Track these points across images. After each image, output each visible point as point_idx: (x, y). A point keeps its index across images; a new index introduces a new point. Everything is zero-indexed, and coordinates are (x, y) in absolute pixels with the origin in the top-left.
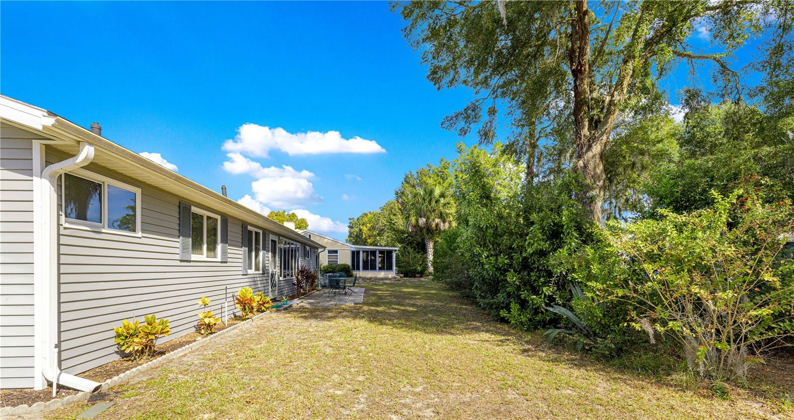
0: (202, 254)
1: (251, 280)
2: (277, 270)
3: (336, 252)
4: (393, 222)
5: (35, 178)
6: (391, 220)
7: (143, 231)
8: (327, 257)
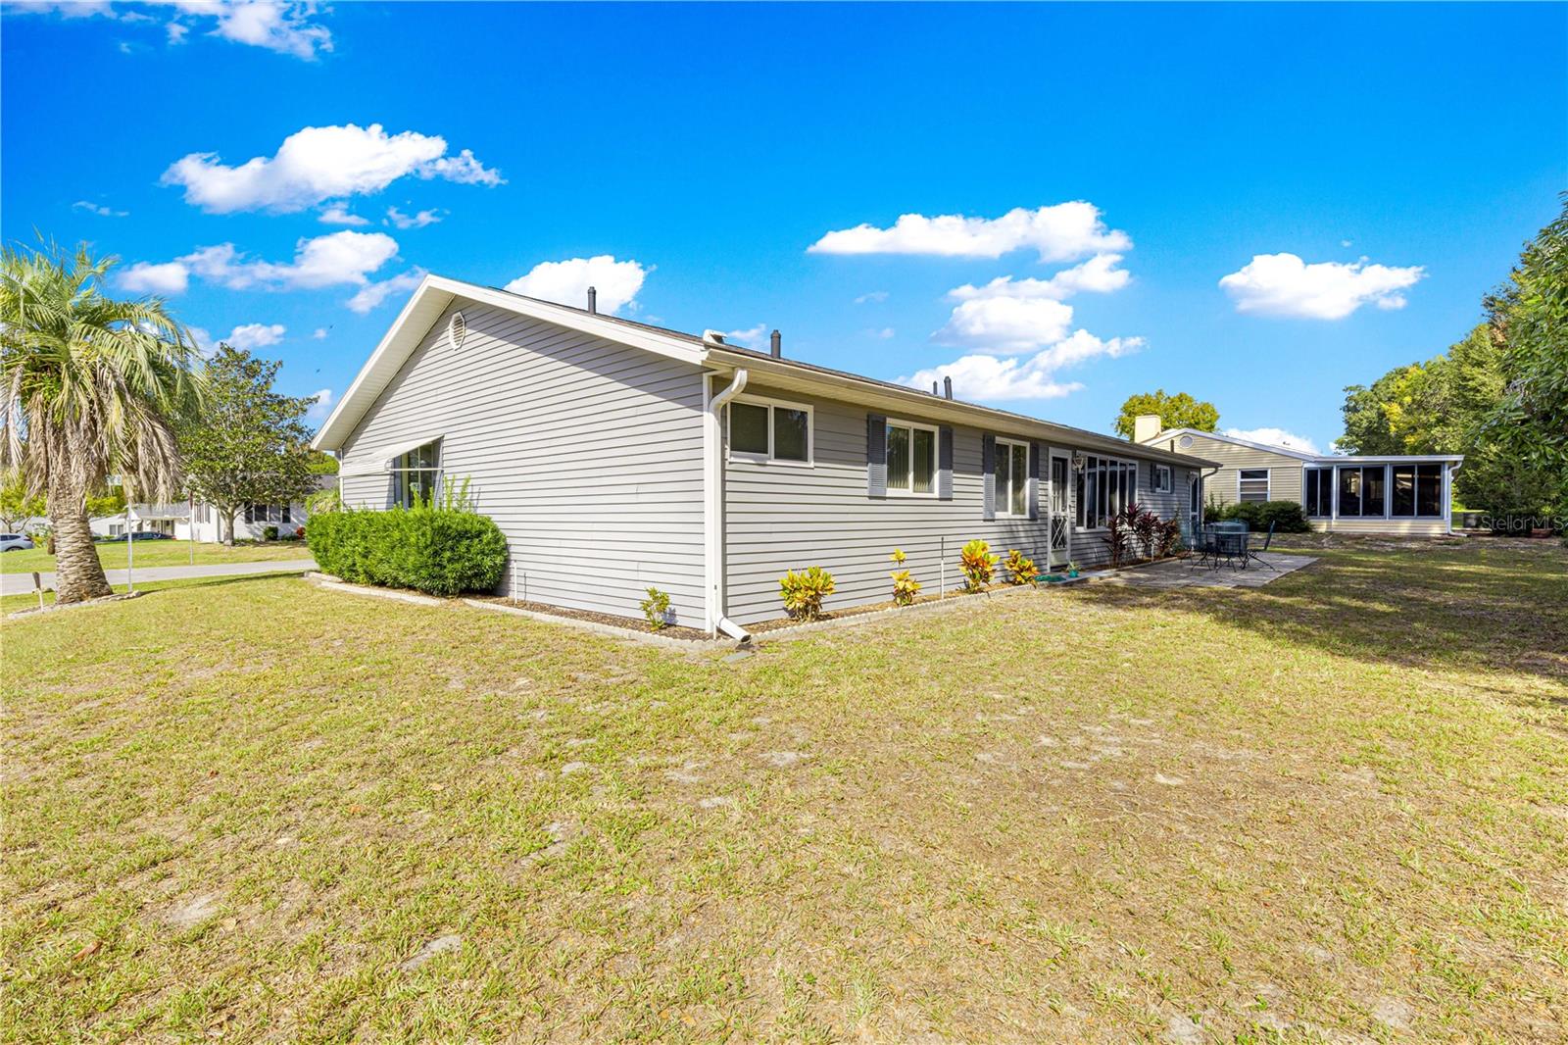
0: (907, 488)
1: (1003, 529)
2: (1070, 514)
3: (1263, 473)
4: (1471, 384)
5: (705, 413)
6: (1465, 379)
7: (816, 459)
8: (1239, 486)
